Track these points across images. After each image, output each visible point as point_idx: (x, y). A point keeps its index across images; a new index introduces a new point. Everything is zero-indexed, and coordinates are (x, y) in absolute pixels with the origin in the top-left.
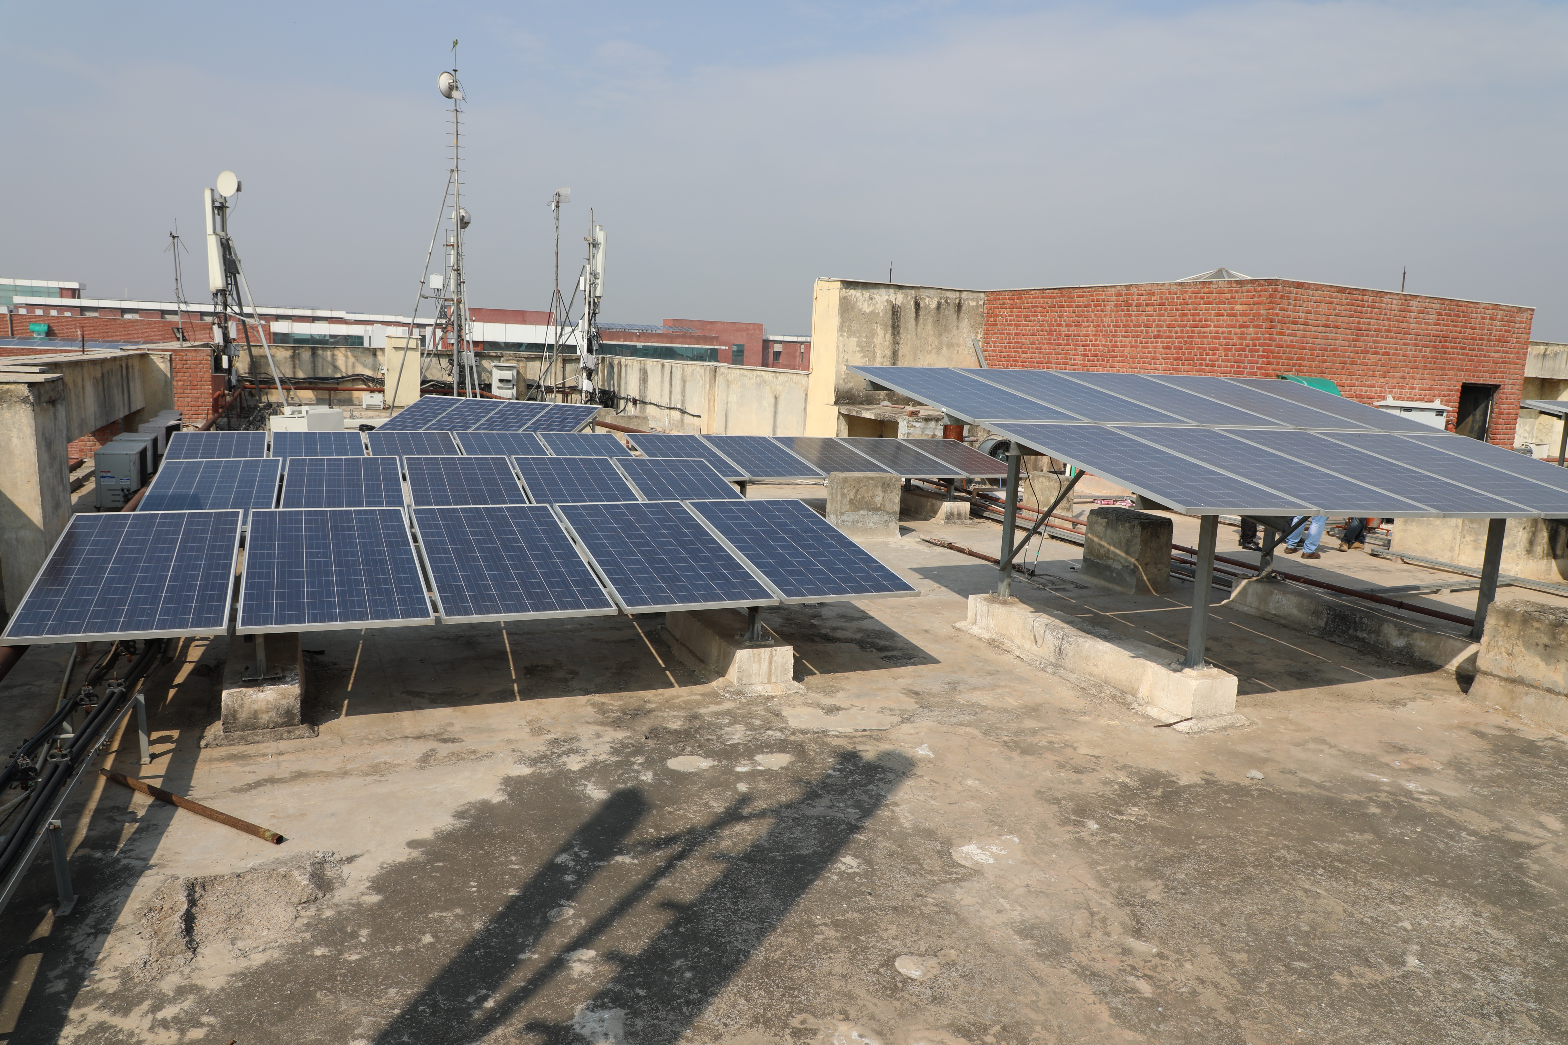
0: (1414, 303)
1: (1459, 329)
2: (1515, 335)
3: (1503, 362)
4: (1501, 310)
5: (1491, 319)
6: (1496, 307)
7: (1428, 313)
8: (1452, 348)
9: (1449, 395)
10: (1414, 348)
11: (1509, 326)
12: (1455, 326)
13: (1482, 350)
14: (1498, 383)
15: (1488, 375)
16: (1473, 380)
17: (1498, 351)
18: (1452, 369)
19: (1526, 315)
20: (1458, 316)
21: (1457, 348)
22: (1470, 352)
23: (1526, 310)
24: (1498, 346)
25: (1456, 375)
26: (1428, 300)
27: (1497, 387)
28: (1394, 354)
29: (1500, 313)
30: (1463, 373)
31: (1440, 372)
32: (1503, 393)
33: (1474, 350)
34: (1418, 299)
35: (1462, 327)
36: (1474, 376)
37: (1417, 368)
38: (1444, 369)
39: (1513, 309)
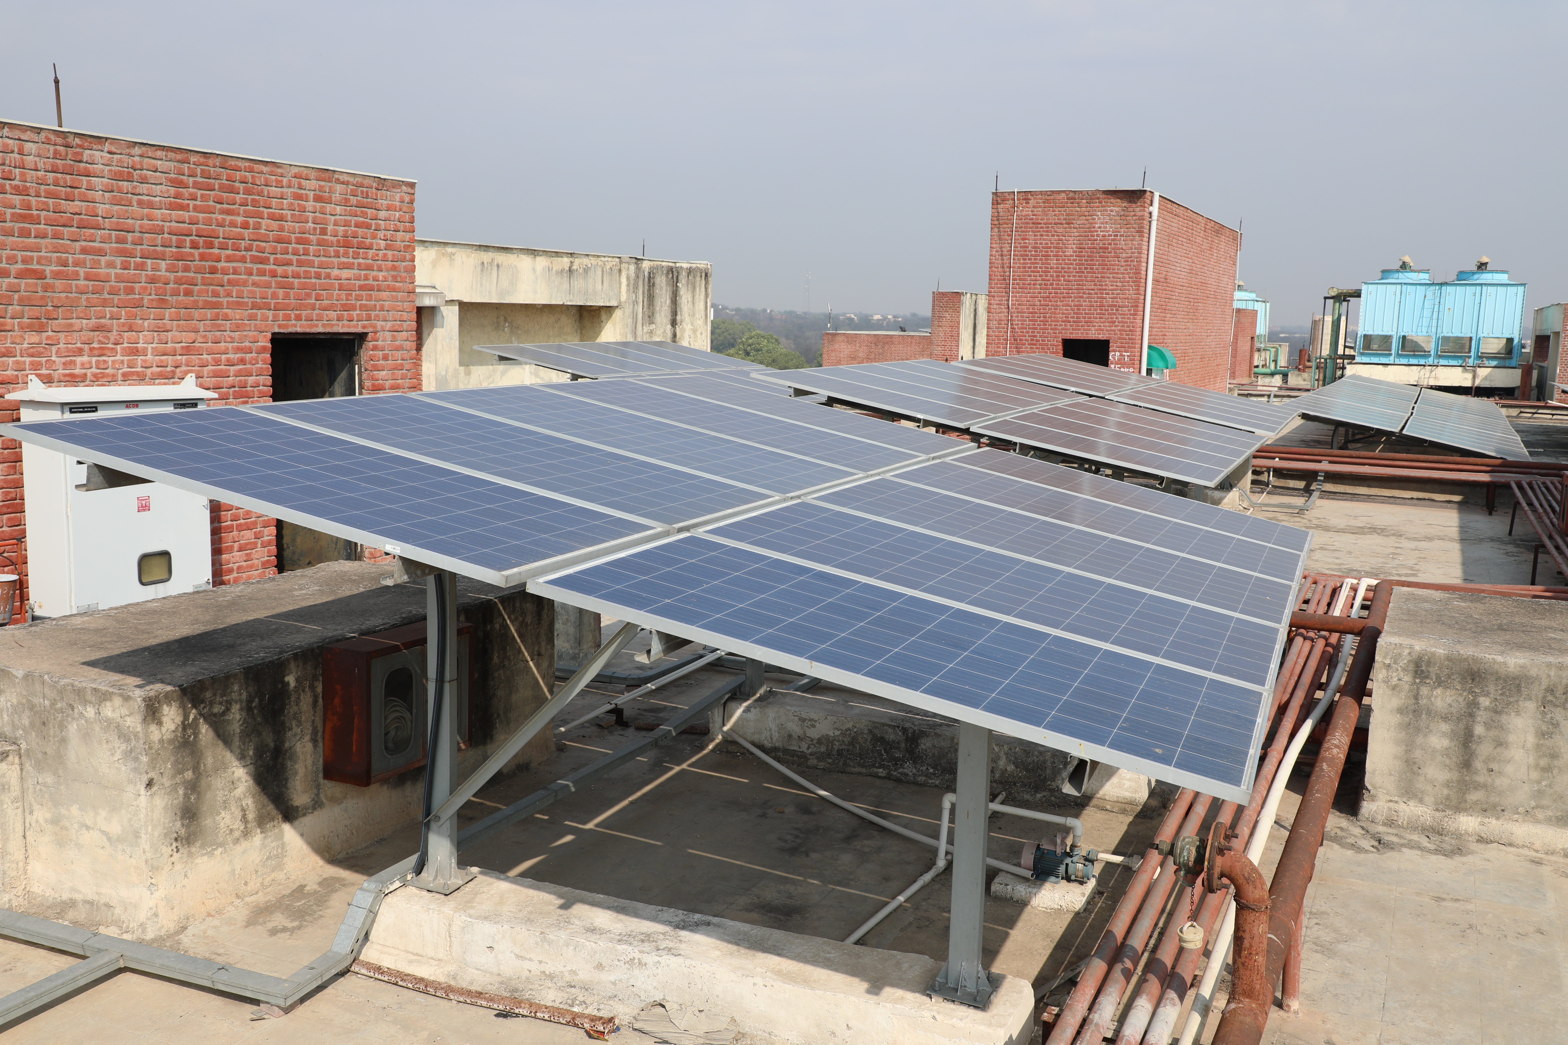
0: (99, 155)
1: (239, 219)
2: (381, 234)
3: (361, 288)
4: (338, 181)
5: (317, 199)
6: (326, 174)
7: (144, 181)
8: (229, 259)
9: (242, 361)
10: (118, 261)
11: (364, 215)
12: (228, 212)
13: (310, 264)
14: (359, 330)
15: (333, 314)
16: (298, 327)
17: (349, 266)
18: (239, 305)
19: (397, 195)
20: (233, 191)
21: (243, 260)
22: (280, 270)
23: (397, 184)
24: (346, 255)
25: (252, 318)
26: (137, 151)
27: (361, 337)
28: (57, 275)
29: (339, 187)
30: (270, 314)
31: (209, 313)
32: (375, 348)
33: (289, 263)
34: (107, 147)
35: (247, 214)
36: (298, 318)
37: (139, 305)
38: (217, 305)
39: (366, 182)
